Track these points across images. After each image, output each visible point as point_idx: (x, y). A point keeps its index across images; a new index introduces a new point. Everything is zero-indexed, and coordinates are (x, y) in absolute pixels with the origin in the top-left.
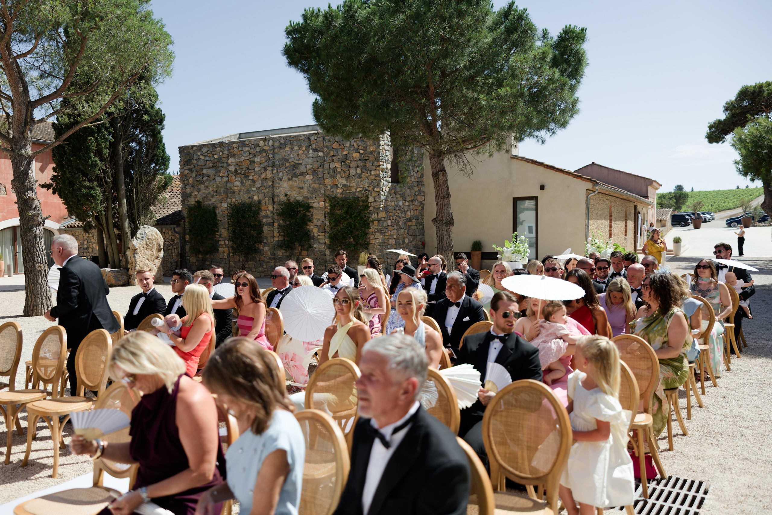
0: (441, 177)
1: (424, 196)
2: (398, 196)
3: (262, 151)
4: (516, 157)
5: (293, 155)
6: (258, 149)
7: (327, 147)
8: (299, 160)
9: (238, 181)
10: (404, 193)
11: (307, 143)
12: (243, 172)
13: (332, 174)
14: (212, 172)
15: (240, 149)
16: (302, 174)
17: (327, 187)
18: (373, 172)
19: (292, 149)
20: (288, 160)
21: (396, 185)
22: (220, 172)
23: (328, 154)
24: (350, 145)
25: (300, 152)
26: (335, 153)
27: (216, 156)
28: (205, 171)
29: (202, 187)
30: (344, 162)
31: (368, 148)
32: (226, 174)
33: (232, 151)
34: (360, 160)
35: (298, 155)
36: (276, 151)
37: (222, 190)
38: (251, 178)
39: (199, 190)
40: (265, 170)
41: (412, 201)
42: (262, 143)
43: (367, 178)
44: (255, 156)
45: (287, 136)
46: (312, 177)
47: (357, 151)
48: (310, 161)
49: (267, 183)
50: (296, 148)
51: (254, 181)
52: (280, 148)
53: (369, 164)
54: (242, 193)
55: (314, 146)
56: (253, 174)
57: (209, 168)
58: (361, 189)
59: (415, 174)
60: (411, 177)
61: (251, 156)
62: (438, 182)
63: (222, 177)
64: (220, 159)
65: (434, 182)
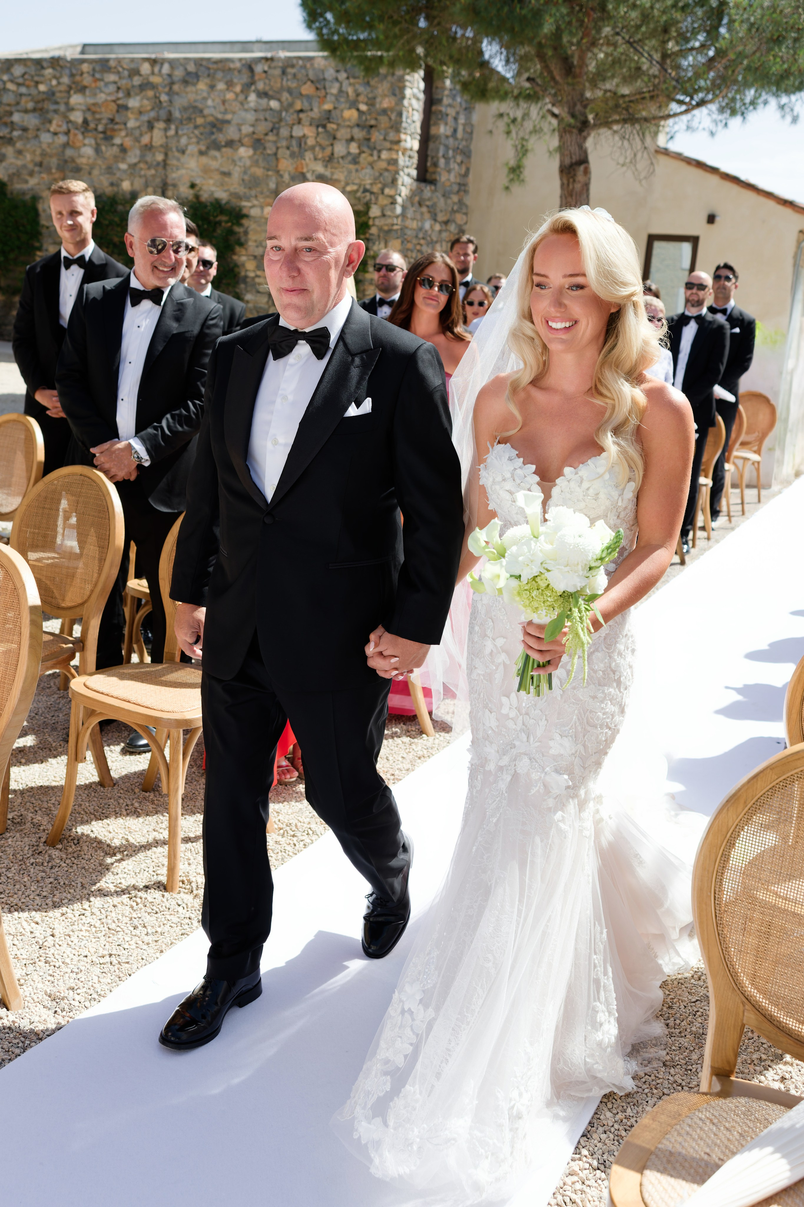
0: (580, 177)
2: (424, 209)
3: (146, 85)
5: (213, 100)
6: (137, 80)
7: (290, 91)
8: (226, 112)
9: (90, 145)
10: (434, 205)
11: (245, 78)
12: (100, 128)
13: (295, 149)
14: (32, 121)
15: (98, 76)
16: (230, 144)
17: (281, 176)
18: (384, 155)
19: (212, 87)
20: (201, 111)
21: (423, 185)
22: (50, 122)
23: (291, 105)
24: (341, 91)
25: (230, 96)
26: (306, 106)
27: (42, 88)
28: (16, 117)
29: (9, 151)
30: (324, 127)
31: (378, 100)
32: (64, 128)
33: (78, 78)
34: (358, 125)
35: (224, 102)
36: (176, 87)
37: (54, 161)
38: (117, 141)
40: (151, 126)
41: (446, 223)
42: (146, 68)
43: (371, 165)
44: (128, 95)
45: (202, 59)
46: (251, 152)
47: (354, 104)
48: (250, 117)
49: (154, 155)
50: (221, 86)
51: (123, 150)
52: (185, 82)
53: (376, 136)
54: (96, 172)
55: (260, 86)
56: (123, 133)
57: (26, 111)
58: (355, 188)
59: (456, 167)
60: (449, 171)
61: (121, 95)
62: (571, 187)
63: (55, 134)
64: (51, 95)
65: (562, 185)
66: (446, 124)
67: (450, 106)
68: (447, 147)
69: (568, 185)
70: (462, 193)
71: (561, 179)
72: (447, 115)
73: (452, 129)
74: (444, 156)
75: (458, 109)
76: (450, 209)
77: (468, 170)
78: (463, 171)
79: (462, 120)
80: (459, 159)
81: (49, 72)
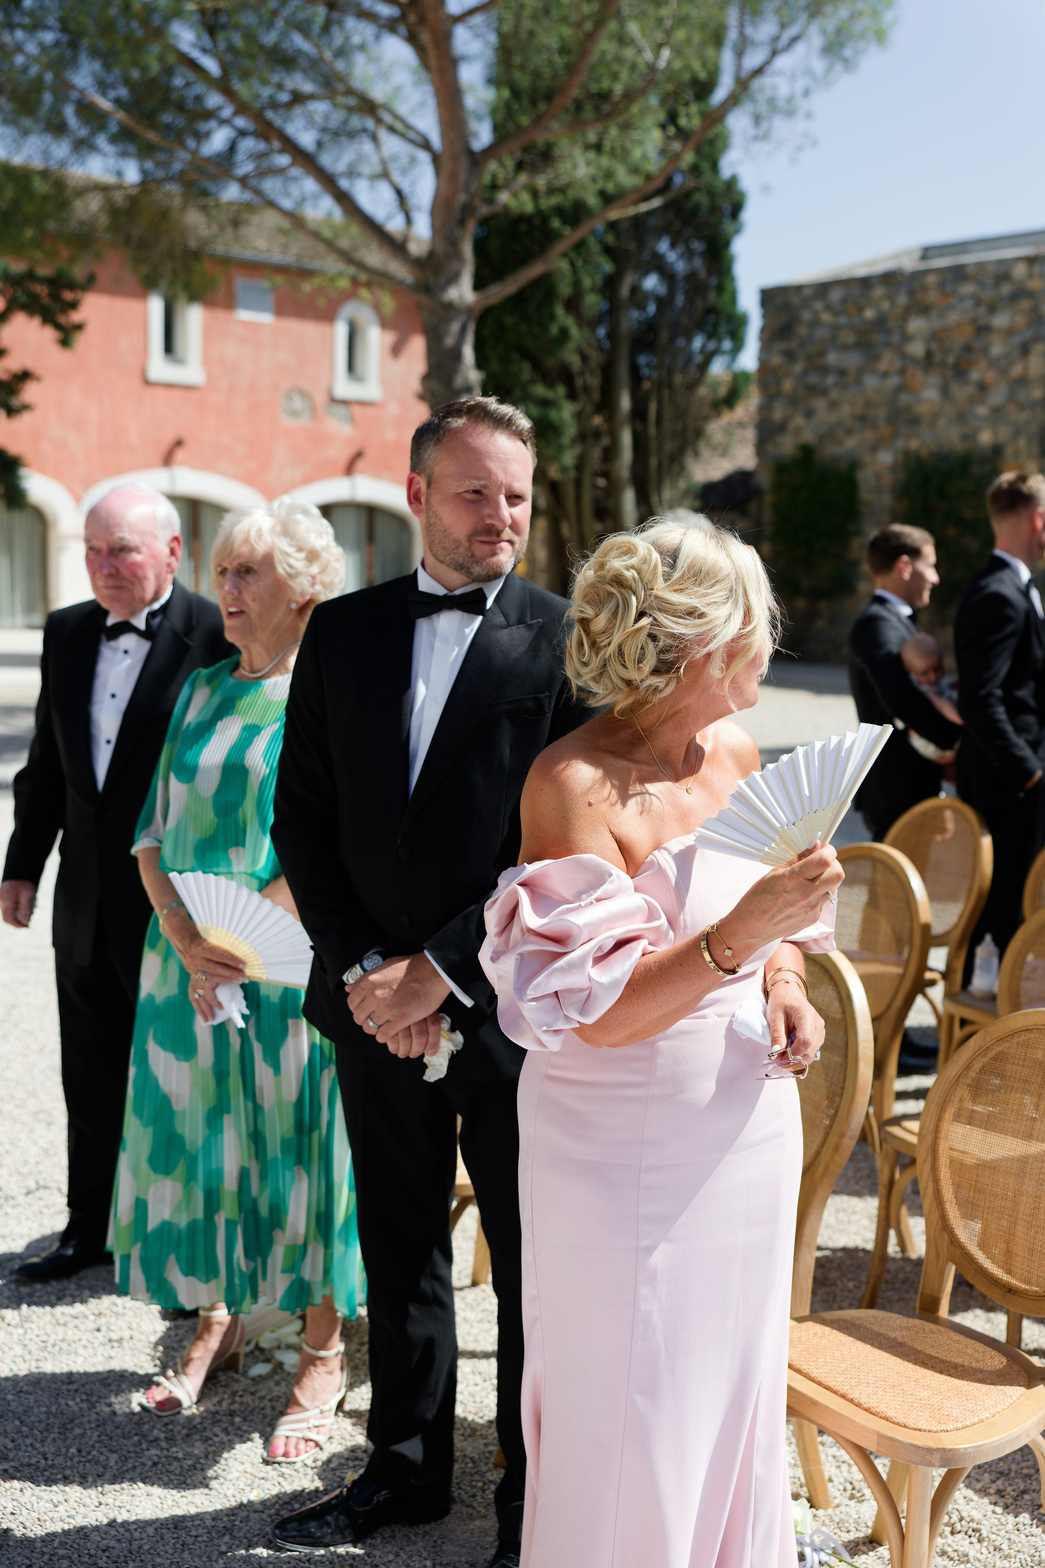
3: (1020, 294)
6: (1006, 289)
9: (935, 386)
12: (951, 360)
14: (852, 360)
15: (949, 289)
22: (877, 358)
27: (869, 314)
28: (832, 358)
29: (820, 404)
32: (898, 364)
33: (920, 296)
37: (881, 413)
38: (975, 375)
39: (809, 414)
40: (1026, 351)
42: (1020, 271)
44: (993, 309)
49: (1030, 392)
51: (983, 387)
54: (942, 423)
56: (984, 365)
57: (845, 348)
61: (982, 311)
63: (885, 375)
64: (880, 323)
81: (878, 292)
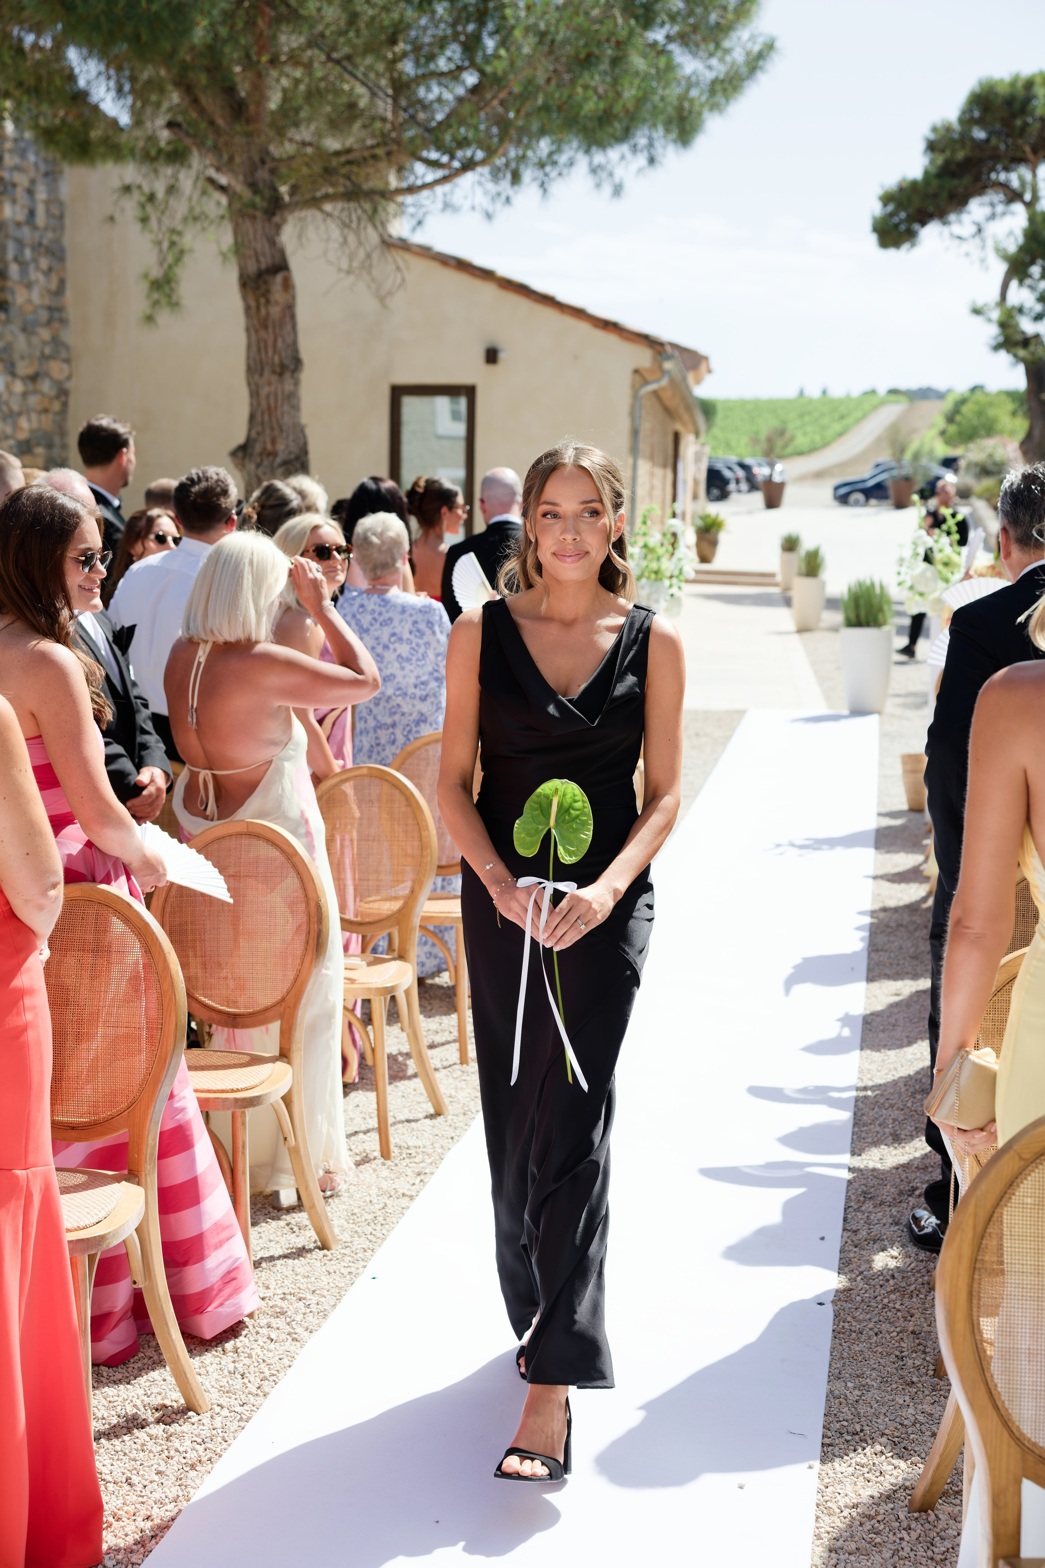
0: (277, 294)
1: (67, 361)
4: (404, 245)
41: (34, 378)
59: (41, 278)
60: (29, 286)
62: (263, 312)
65: (248, 309)
66: (14, 201)
67: (17, 168)
68: (20, 243)
69: (258, 308)
70: (56, 325)
71: (244, 298)
72: (14, 185)
73: (25, 211)
74: (16, 259)
75: (32, 174)
76: (37, 353)
77: (62, 283)
78: (54, 285)
79: (41, 194)
80: (44, 263)
